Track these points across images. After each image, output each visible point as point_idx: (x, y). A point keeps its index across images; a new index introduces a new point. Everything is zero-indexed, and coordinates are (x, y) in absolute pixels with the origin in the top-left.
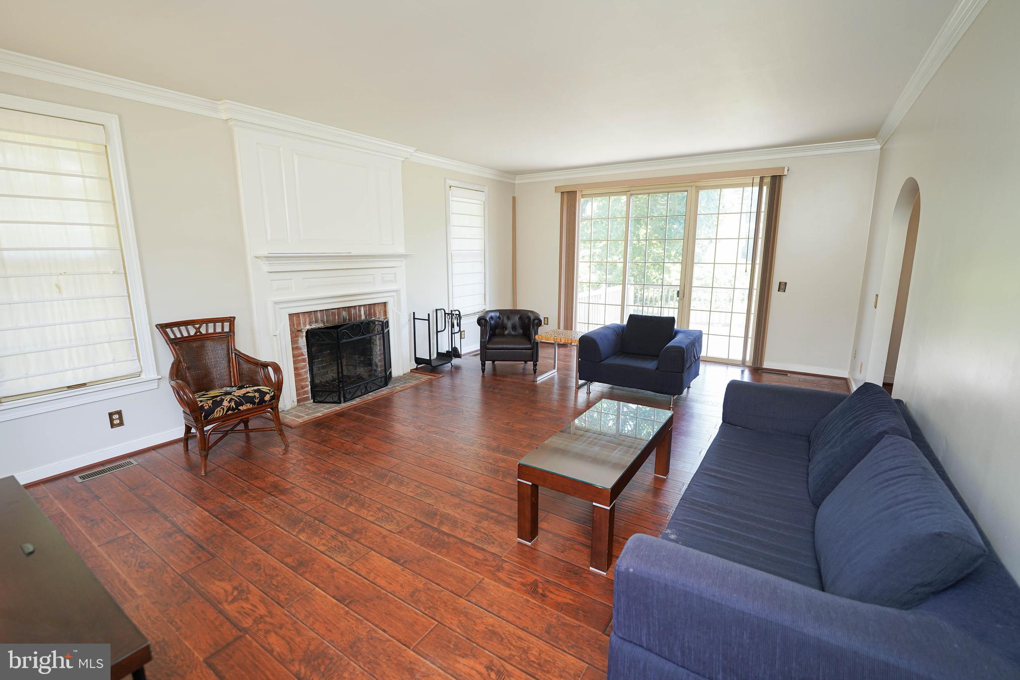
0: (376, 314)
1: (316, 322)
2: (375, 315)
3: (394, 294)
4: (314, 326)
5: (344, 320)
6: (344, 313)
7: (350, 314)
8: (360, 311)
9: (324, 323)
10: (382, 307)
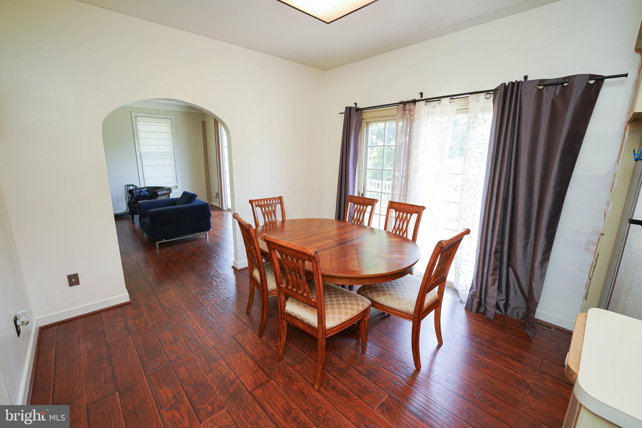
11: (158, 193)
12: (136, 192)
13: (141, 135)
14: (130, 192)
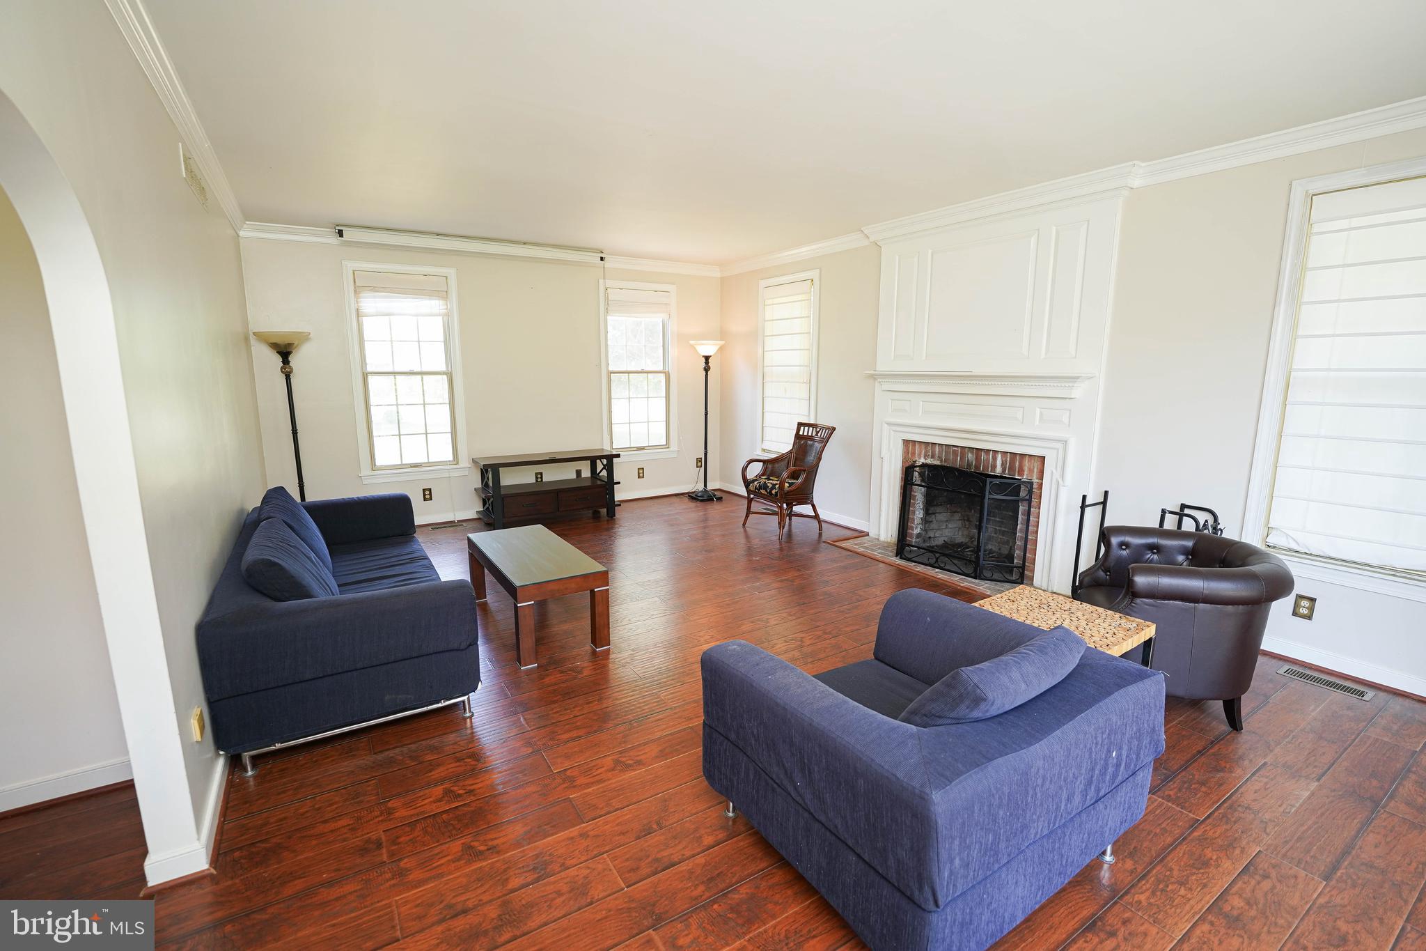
0: (1023, 471)
1: (933, 457)
2: (1021, 471)
3: (1060, 446)
4: (929, 461)
5: (969, 465)
6: (970, 456)
7: (978, 458)
8: (995, 459)
9: (941, 461)
10: (1036, 464)
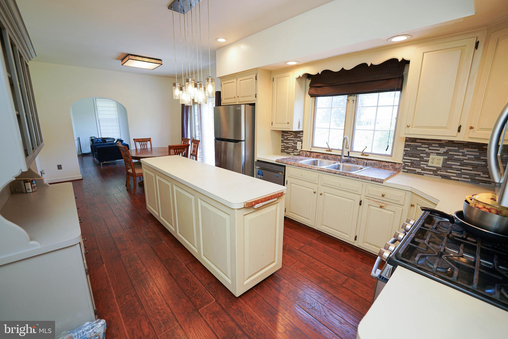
11: (106, 141)
12: (95, 140)
13: (99, 109)
14: (92, 140)
